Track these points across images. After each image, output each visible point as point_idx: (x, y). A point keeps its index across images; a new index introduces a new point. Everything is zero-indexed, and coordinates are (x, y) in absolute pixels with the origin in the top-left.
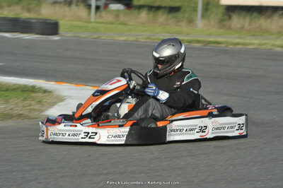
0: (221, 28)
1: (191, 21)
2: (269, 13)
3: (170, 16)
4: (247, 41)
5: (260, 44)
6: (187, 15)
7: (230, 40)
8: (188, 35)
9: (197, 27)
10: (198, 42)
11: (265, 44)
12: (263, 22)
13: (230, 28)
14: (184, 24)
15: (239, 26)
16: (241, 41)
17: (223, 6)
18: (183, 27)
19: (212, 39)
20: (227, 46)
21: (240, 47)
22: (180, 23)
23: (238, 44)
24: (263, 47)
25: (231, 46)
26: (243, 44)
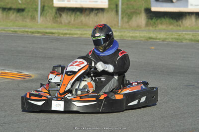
0: (54, 23)
1: (33, 18)
2: (87, 12)
3: (18, 14)
4: (72, 32)
5: (81, 34)
6: (30, 14)
7: (61, 31)
8: (31, 28)
9: (38, 22)
10: (39, 32)
11: (85, 34)
12: (83, 18)
13: (61, 23)
14: (28, 20)
15: (67, 21)
16: (69, 32)
17: (55, 7)
18: (28, 22)
19: (48, 31)
20: (58, 36)
21: (67, 36)
22: (25, 20)
23: (66, 34)
24: (84, 36)
25: (62, 36)
26: (70, 34)
